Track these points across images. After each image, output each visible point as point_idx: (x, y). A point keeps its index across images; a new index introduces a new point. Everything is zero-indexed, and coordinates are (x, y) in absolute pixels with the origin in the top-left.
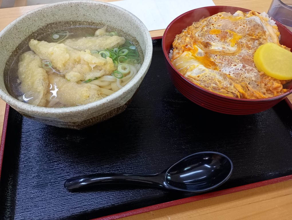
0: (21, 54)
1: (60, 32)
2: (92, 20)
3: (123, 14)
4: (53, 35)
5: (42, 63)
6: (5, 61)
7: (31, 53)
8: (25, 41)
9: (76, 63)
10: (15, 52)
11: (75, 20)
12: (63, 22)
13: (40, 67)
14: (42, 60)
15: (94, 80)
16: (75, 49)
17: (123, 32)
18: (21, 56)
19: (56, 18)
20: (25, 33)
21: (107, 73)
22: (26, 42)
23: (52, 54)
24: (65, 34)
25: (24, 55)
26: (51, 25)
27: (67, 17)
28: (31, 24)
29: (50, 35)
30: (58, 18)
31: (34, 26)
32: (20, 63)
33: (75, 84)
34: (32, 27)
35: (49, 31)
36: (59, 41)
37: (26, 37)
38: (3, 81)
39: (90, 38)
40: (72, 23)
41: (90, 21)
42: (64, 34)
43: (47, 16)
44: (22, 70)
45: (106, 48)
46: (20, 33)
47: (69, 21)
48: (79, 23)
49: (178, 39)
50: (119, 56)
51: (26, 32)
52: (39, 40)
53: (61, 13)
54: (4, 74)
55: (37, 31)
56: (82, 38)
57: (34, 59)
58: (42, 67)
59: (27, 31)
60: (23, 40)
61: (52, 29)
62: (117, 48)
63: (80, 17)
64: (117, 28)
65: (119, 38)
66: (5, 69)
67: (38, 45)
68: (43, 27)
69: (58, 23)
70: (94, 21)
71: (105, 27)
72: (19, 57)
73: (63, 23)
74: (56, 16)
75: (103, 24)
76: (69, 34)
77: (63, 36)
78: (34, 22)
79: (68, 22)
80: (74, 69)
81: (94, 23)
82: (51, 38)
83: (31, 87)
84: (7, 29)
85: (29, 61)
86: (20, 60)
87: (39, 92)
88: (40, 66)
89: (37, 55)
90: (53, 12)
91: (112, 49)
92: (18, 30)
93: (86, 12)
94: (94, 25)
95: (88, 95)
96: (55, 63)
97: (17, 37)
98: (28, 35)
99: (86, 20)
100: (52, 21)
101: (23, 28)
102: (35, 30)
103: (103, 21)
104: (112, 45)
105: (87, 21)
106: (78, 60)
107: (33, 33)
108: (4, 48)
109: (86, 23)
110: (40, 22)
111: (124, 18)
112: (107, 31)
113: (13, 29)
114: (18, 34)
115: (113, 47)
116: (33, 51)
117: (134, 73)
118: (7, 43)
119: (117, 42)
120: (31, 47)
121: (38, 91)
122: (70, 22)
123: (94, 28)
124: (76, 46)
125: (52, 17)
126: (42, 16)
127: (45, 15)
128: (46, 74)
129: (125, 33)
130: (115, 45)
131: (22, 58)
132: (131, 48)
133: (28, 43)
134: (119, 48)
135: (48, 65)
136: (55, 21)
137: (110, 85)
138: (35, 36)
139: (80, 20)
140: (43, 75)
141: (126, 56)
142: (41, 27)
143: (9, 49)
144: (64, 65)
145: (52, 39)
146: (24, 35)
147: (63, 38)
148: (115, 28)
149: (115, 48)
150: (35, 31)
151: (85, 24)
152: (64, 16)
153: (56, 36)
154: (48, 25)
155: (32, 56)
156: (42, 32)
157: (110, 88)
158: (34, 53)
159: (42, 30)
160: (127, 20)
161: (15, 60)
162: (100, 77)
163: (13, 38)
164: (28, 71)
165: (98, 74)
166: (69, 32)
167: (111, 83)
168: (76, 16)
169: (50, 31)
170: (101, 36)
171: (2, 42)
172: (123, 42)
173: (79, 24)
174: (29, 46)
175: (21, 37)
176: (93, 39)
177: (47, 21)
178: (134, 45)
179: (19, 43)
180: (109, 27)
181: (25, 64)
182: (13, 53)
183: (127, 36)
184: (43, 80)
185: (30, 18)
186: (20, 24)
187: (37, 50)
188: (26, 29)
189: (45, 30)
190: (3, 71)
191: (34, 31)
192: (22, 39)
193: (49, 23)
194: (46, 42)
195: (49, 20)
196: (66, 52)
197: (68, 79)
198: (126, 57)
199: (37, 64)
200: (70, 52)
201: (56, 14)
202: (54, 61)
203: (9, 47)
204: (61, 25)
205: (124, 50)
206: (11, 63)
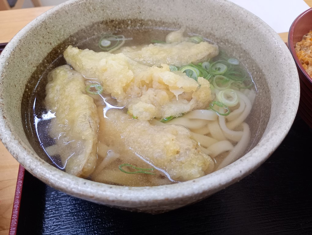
0: (50, 70)
1: (111, 36)
2: (162, 17)
3: (221, 6)
4: (101, 40)
5: (86, 85)
6: (25, 82)
7: (67, 68)
8: (58, 48)
9: (145, 86)
10: (41, 67)
11: (136, 17)
12: (117, 21)
13: (83, 93)
14: (85, 80)
15: (179, 117)
16: (140, 63)
17: (214, 36)
18: (51, 74)
19: (107, 14)
20: (58, 36)
21: (201, 105)
22: (59, 51)
23: (105, 70)
24: (120, 39)
25: (55, 72)
26: (98, 26)
27: (123, 14)
28: (68, 21)
29: (96, 41)
30: (109, 14)
31: (73, 25)
32: (49, 85)
33: (147, 124)
34: (70, 27)
35: (94, 35)
36: (111, 49)
37: (59, 42)
38: (20, 119)
39: (160, 46)
40: (129, 22)
41: (158, 19)
42: (118, 39)
43: (95, 9)
44: (54, 98)
45: (190, 62)
46: (51, 35)
47: (126, 19)
48: (140, 22)
49: (300, 49)
50: (214, 76)
51: (60, 34)
52: (81, 47)
53: (116, 6)
54: (22, 104)
55: (77, 33)
56: (147, 46)
57: (73, 79)
58: (86, 93)
59: (62, 33)
60: (55, 48)
61: (100, 31)
62: (207, 61)
63: (144, 13)
64: (203, 31)
65: (210, 45)
66: (24, 95)
67: (79, 55)
68: (86, 27)
69: (109, 22)
70: (165, 20)
71: (183, 29)
72: (47, 74)
73: (117, 23)
74: (108, 11)
75: (178, 24)
76: (126, 39)
77: (117, 43)
78: (73, 18)
79: (125, 21)
80: (144, 98)
81: (164, 23)
82: (97, 45)
83: (70, 130)
84: (31, 27)
85: (65, 81)
86: (49, 79)
87: (85, 140)
88: (84, 91)
89: (77, 71)
90: (103, 4)
91: (200, 64)
92: (48, 30)
93: (154, 4)
94: (163, 25)
95: (178, 149)
96: (109, 86)
97: (46, 41)
98: (63, 40)
99: (152, 19)
100: (100, 18)
101: (56, 27)
102: (74, 32)
103: (180, 20)
104: (200, 57)
105: (154, 20)
106: (147, 82)
107: (71, 36)
108: (24, 60)
109: (152, 22)
110: (82, 18)
111: (220, 12)
112: (185, 35)
113: (40, 27)
114: (47, 37)
115: (202, 61)
116: (71, 66)
117: (246, 106)
118: (29, 50)
119: (207, 53)
120: (67, 59)
121: (83, 138)
122: (127, 21)
123: (163, 31)
124: (140, 58)
125: (101, 12)
126: (86, 10)
127: (91, 8)
128: (94, 106)
129: (217, 39)
130: (204, 58)
131: (52, 76)
132: (231, 63)
133: (63, 52)
134: (210, 62)
135: (97, 88)
136: (105, 18)
137: (206, 126)
138: (73, 41)
139: (143, 18)
140: (90, 108)
141: (224, 75)
142: (84, 27)
143: (31, 62)
144: (125, 90)
145: (100, 46)
146: (56, 38)
147: (117, 45)
148: (199, 30)
149: (204, 61)
150: (74, 34)
151: (149, 24)
152: (120, 10)
153: (106, 43)
154: (93, 25)
155: (70, 74)
156: (84, 36)
157: (206, 132)
158: (73, 68)
159: (85, 32)
160: (226, 16)
161: (41, 79)
162: (188, 113)
163: (40, 43)
164: (64, 99)
165: (186, 107)
166: (126, 37)
167: (207, 123)
168: (138, 11)
169: (96, 34)
170: (177, 43)
171: (21, 49)
172: (217, 53)
173: (141, 24)
174: (65, 56)
175: (53, 42)
176: (166, 47)
177: (93, 17)
178: (235, 58)
179: (48, 52)
180: (189, 28)
181: (58, 87)
182: (38, 67)
183: (222, 43)
184: (90, 116)
185: (68, 11)
186: (51, 21)
187: (78, 63)
188: (61, 29)
189: (88, 33)
190: (21, 99)
191: (72, 34)
192: (53, 45)
193: (95, 21)
194: (92, 51)
195: (96, 17)
196: (127, 68)
197: (135, 115)
198: (225, 78)
199: (79, 87)
200: (133, 67)
201: (108, 6)
202: (108, 83)
203: (32, 58)
204: (113, 26)
205: (219, 66)
206: (35, 85)
